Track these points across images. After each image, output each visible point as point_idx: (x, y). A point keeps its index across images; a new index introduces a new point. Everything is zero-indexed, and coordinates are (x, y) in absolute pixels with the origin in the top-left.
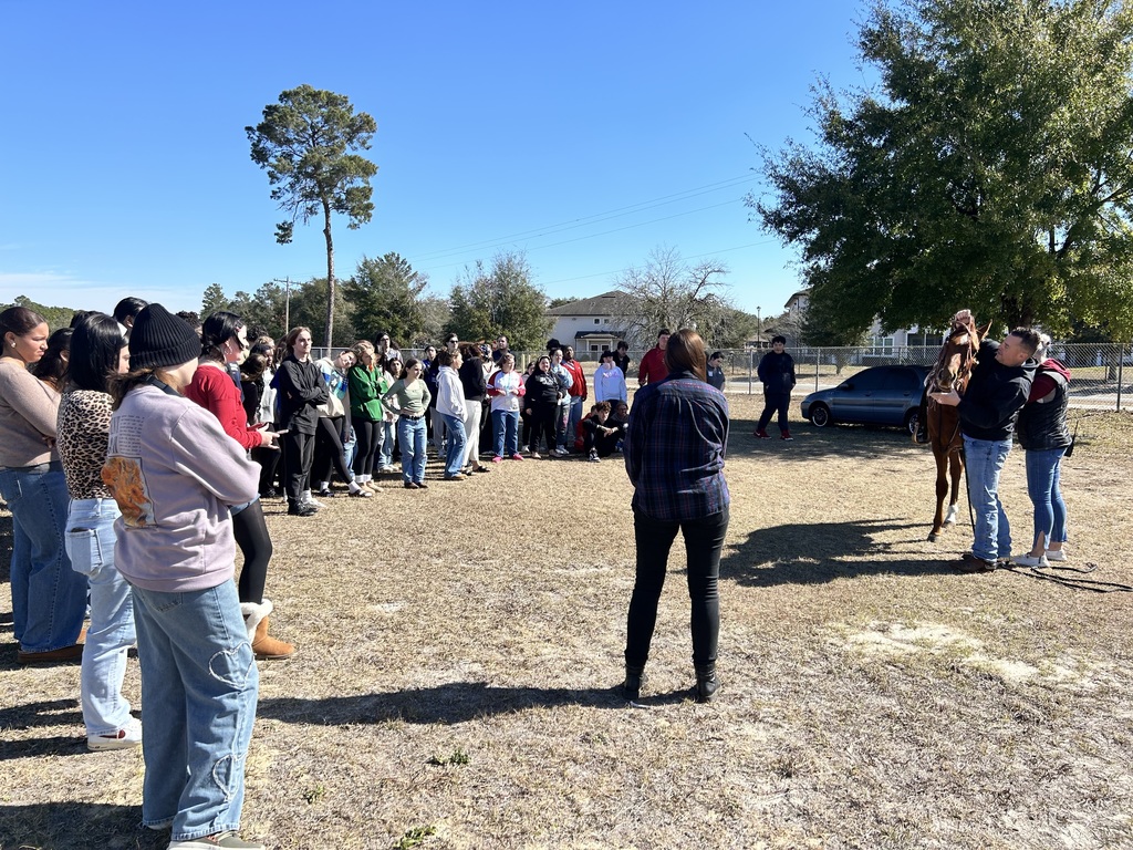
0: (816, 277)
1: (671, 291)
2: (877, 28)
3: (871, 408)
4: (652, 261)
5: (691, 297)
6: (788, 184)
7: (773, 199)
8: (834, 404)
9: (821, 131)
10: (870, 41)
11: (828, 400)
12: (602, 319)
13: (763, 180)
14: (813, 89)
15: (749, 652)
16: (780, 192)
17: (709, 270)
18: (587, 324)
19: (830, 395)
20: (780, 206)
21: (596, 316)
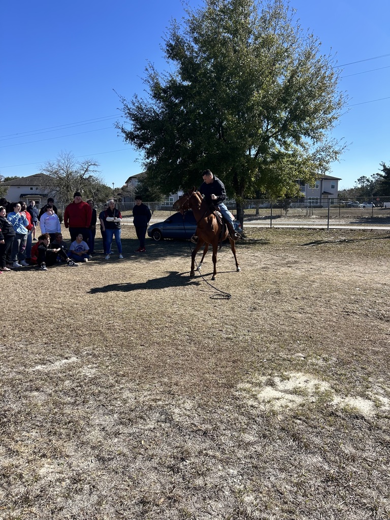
0: (150, 167)
1: (71, 174)
2: (173, 44)
3: (179, 231)
4: (59, 158)
5: (81, 177)
6: (136, 118)
7: (129, 126)
8: (163, 229)
9: (151, 93)
10: (171, 50)
11: (160, 228)
12: (34, 188)
13: (124, 115)
14: (147, 69)
15: (204, 427)
16: (133, 122)
17: (89, 164)
18: (26, 190)
19: (161, 225)
20: (133, 129)
21: (31, 186)
